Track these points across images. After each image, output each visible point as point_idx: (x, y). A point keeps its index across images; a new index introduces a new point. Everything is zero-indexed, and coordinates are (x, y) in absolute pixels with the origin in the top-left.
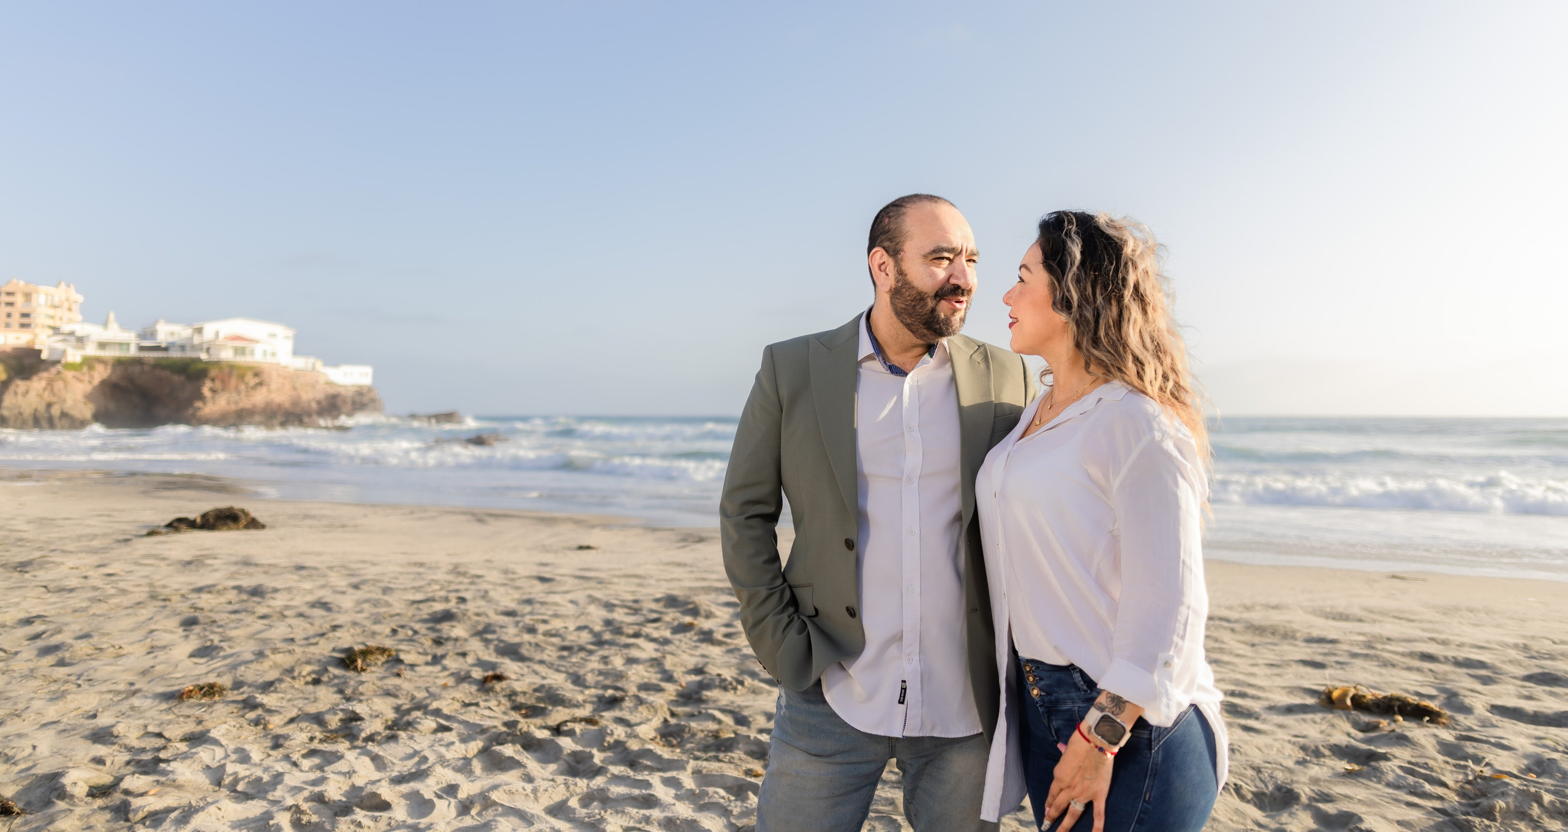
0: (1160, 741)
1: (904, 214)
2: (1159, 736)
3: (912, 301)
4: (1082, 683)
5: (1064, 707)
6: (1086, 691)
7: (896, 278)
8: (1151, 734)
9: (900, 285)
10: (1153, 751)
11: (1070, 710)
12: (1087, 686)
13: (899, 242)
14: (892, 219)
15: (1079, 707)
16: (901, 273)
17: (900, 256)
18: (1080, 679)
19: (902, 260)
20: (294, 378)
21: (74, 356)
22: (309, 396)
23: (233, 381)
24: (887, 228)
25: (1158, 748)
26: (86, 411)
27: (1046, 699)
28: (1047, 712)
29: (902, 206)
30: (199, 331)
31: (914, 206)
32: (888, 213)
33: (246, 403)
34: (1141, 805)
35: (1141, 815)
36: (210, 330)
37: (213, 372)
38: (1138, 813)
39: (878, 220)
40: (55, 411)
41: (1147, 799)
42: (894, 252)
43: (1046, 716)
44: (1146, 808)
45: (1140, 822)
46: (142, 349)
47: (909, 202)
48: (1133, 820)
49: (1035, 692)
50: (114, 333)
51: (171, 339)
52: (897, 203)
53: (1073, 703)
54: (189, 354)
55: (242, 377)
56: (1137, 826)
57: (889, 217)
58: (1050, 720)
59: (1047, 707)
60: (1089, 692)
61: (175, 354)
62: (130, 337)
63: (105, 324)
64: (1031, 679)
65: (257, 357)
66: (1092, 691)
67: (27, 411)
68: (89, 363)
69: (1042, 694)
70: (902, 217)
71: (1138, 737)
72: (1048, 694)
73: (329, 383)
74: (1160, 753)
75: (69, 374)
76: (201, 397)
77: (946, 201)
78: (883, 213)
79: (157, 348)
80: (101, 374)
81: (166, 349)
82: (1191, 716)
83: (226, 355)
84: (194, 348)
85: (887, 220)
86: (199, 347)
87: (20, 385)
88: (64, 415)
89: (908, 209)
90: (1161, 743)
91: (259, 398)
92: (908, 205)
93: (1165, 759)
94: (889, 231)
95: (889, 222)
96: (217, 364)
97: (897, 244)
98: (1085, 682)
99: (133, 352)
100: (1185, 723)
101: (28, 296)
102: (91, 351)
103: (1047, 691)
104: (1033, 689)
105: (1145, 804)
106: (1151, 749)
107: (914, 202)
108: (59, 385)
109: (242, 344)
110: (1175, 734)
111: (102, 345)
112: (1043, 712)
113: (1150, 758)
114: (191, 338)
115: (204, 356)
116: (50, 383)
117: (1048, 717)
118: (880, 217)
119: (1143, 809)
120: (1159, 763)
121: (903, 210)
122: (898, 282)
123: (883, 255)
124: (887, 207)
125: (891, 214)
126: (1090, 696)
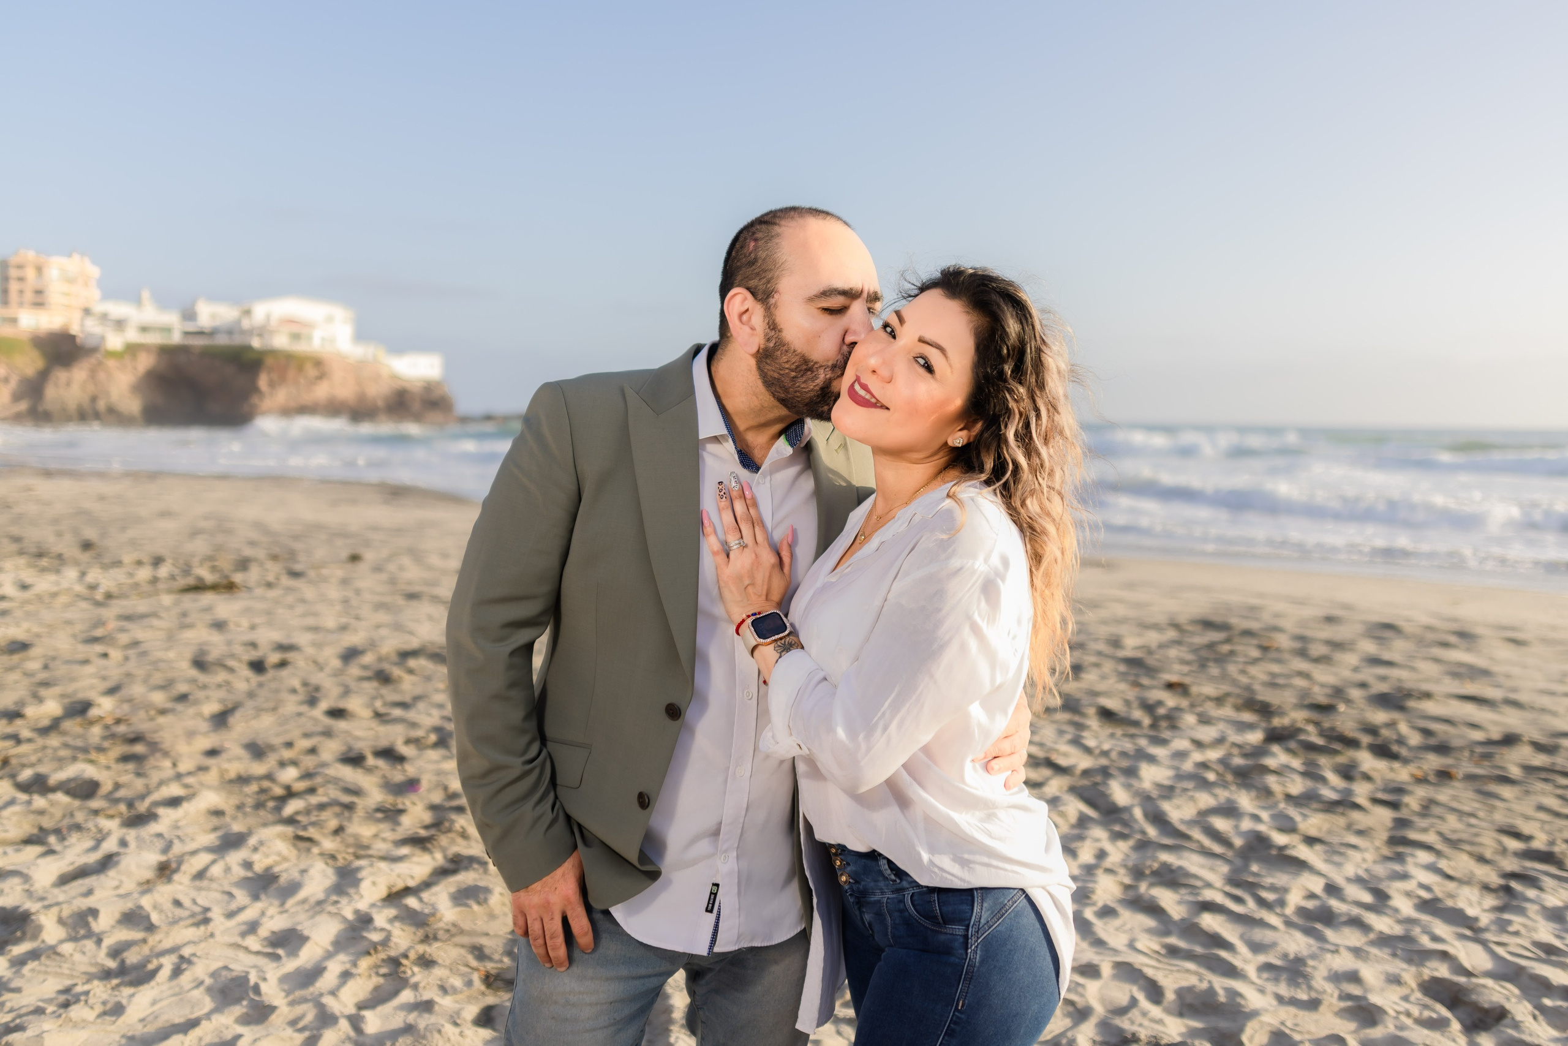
0: (978, 938)
1: (778, 235)
2: (978, 932)
3: (792, 370)
4: (889, 871)
5: (873, 898)
6: (895, 881)
7: (766, 335)
8: (967, 930)
9: (771, 345)
10: (969, 951)
11: (879, 902)
12: (895, 875)
13: (772, 278)
14: (760, 243)
15: (888, 898)
16: (773, 326)
17: (772, 301)
18: (887, 867)
19: (776, 306)
20: (358, 368)
21: (114, 342)
22: (377, 391)
23: (291, 373)
24: (753, 256)
25: (977, 947)
26: (133, 405)
27: (855, 887)
28: (857, 903)
29: (775, 224)
30: (247, 312)
31: (793, 224)
32: (754, 233)
33: (307, 398)
34: (951, 1014)
35: (952, 1025)
36: (263, 311)
37: (269, 361)
38: (948, 1024)
39: (738, 246)
40: (101, 405)
41: (960, 1008)
42: (764, 295)
43: (856, 907)
44: (958, 1018)
45: (950, 1033)
46: (187, 334)
47: (784, 218)
48: (942, 1031)
49: (844, 878)
50: (150, 314)
51: (217, 323)
52: (766, 218)
53: (883, 893)
54: (237, 340)
55: (300, 368)
56: (946, 1038)
57: (756, 240)
58: (861, 913)
59: (857, 897)
60: (898, 881)
61: (222, 340)
62: (171, 318)
63: (138, 302)
64: (838, 863)
65: (315, 344)
66: (901, 880)
67: (72, 405)
68: (132, 349)
69: (851, 880)
70: (776, 240)
71: (952, 934)
72: (857, 882)
73: (395, 377)
74: (978, 952)
75: (111, 363)
76: (256, 390)
77: (839, 218)
78: (745, 233)
79: (201, 333)
80: (145, 362)
81: (213, 333)
82: (1021, 905)
83: (280, 341)
84: (243, 332)
85: (752, 244)
86: (251, 332)
87: (60, 375)
88: (112, 411)
89: (783, 229)
90: (979, 941)
91: (321, 392)
92: (783, 222)
93: (983, 961)
94: (755, 260)
95: (756, 248)
96: (273, 352)
97: (768, 282)
98: (892, 870)
99: (176, 338)
100: (1013, 914)
101: (39, 270)
102: (132, 335)
103: (856, 878)
104: (842, 875)
105: (956, 1013)
106: (967, 949)
107: (793, 218)
108: (102, 376)
109: (299, 329)
110: (998, 929)
111: (144, 329)
112: (853, 903)
113: (966, 959)
114: (239, 322)
115: (256, 343)
116: (93, 373)
117: (859, 909)
118: (741, 239)
119: (954, 1018)
120: (977, 964)
121: (777, 229)
122: (768, 340)
123: (745, 299)
124: (751, 225)
125: (759, 235)
126: (899, 886)
